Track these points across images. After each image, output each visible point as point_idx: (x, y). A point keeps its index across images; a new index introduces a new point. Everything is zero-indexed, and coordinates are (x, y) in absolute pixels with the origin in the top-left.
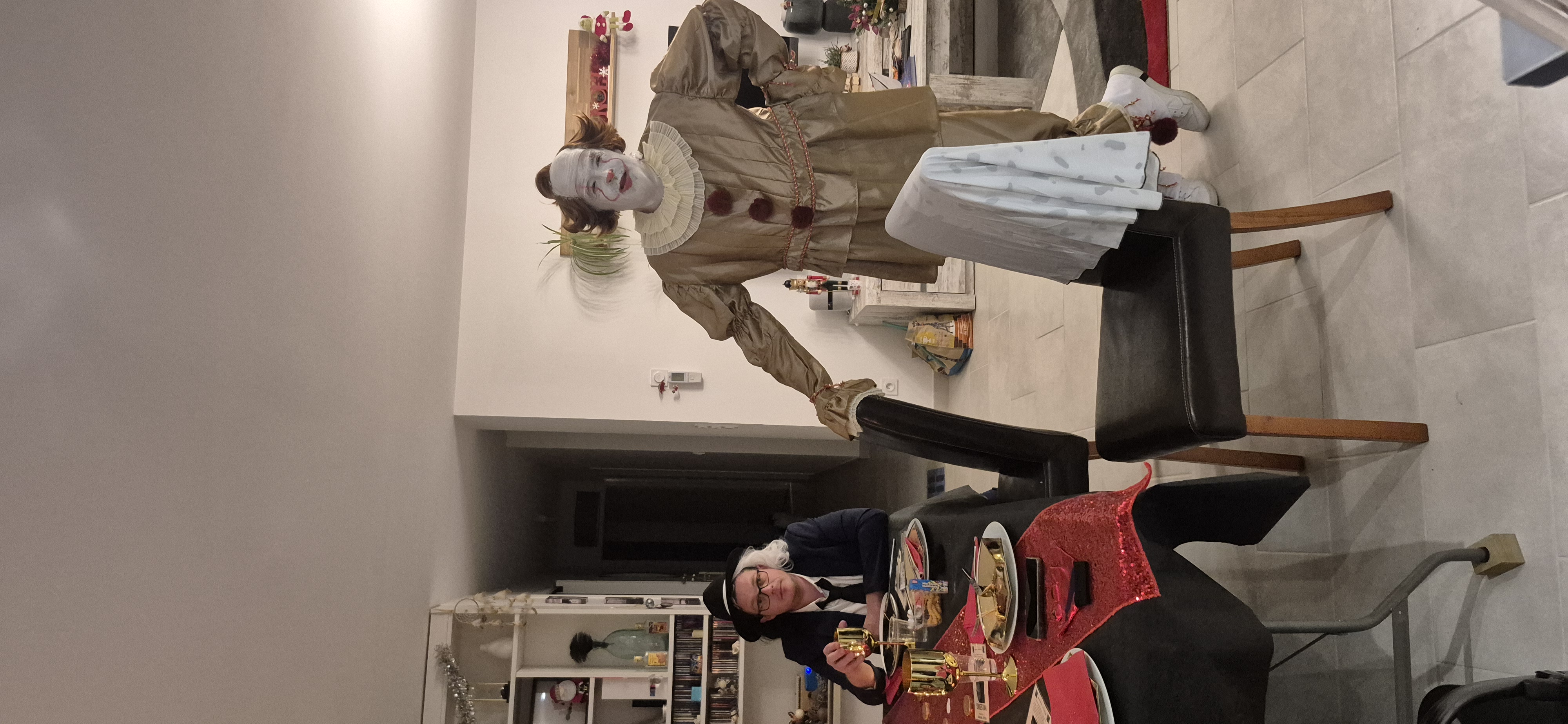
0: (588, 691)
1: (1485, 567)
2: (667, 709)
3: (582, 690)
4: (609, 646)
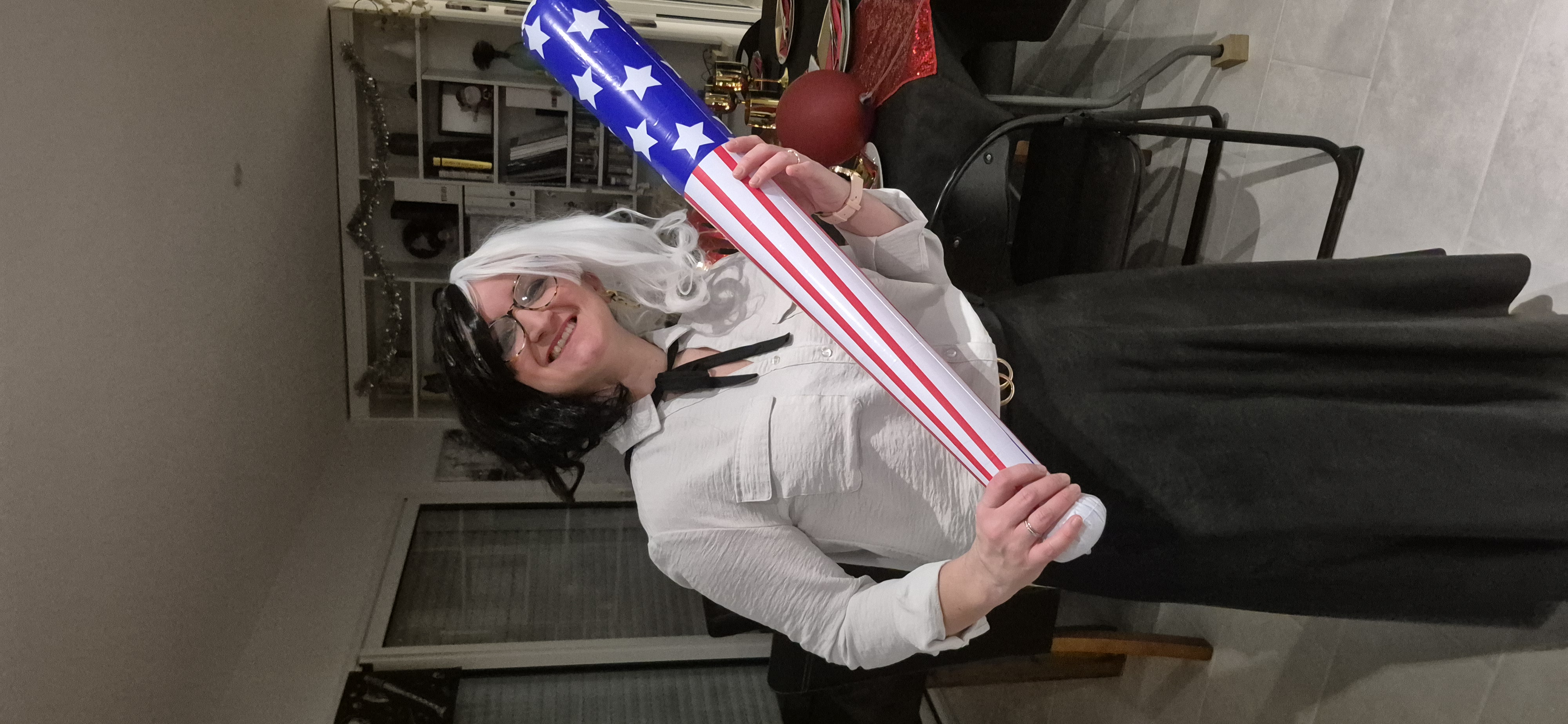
0: (493, 98)
1: (1219, 61)
2: (569, 121)
3: (487, 96)
4: (511, 56)
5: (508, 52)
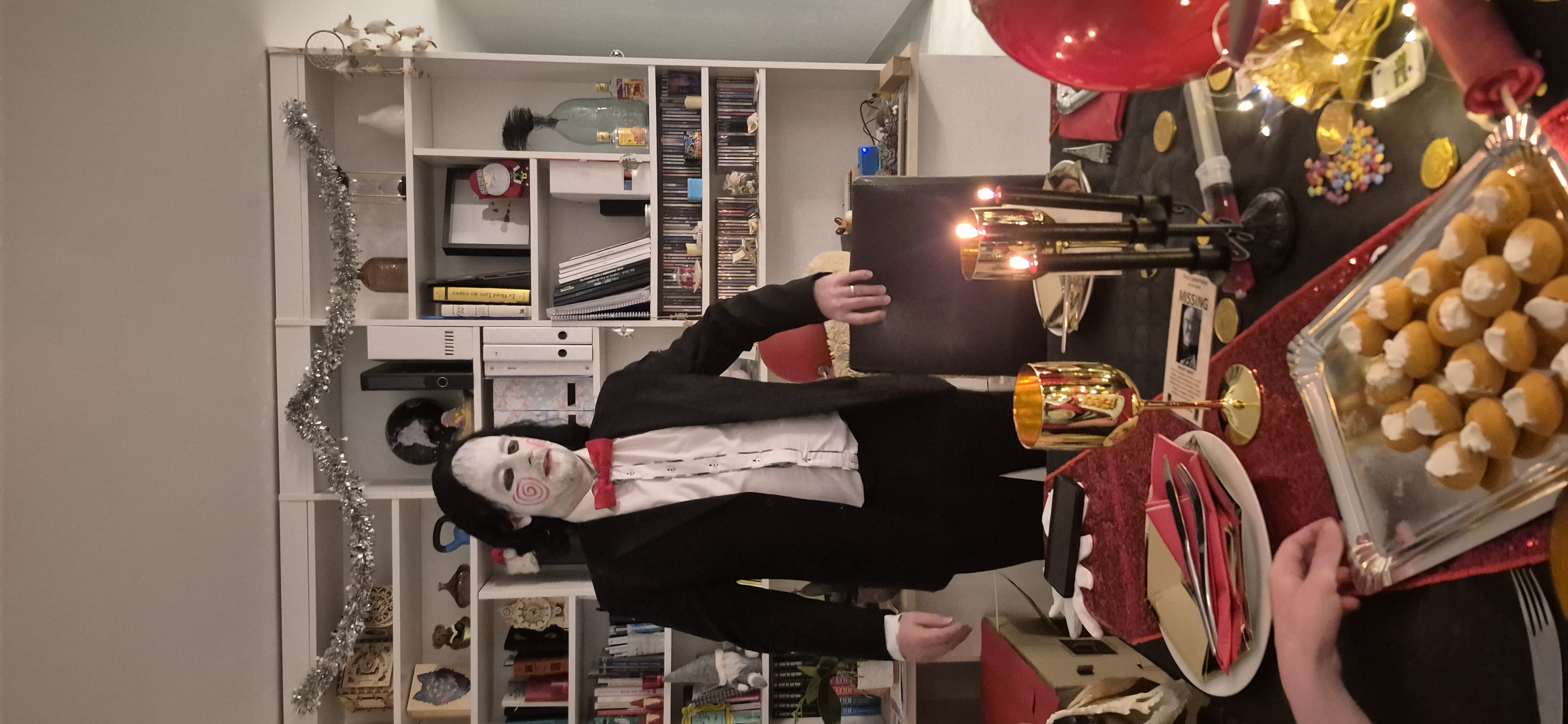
0: (527, 180)
2: (652, 211)
3: (518, 178)
4: (558, 123)
5: (554, 117)
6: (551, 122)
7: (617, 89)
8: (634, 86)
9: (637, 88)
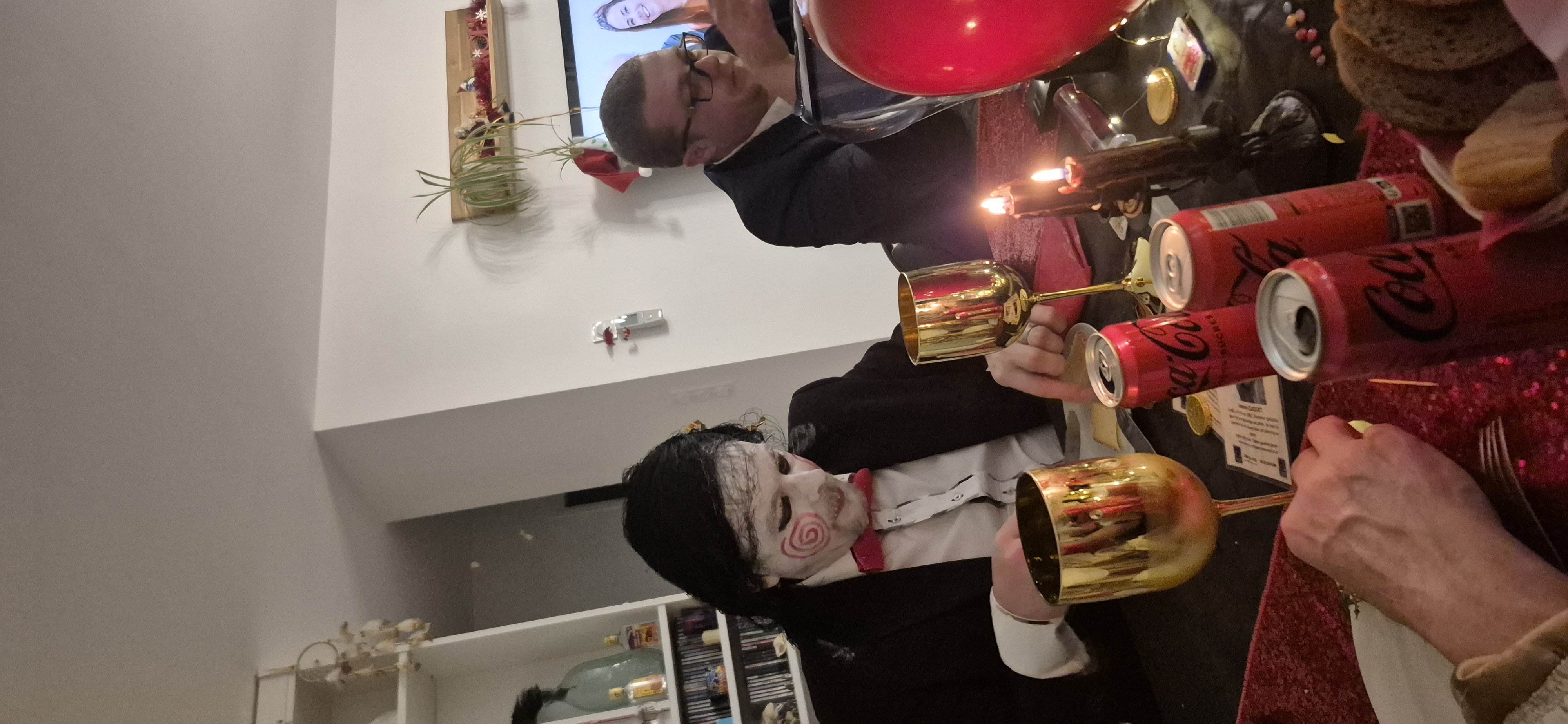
4: (569, 692)
5: (564, 687)
6: (561, 694)
7: (628, 637)
8: (645, 631)
9: (649, 634)
